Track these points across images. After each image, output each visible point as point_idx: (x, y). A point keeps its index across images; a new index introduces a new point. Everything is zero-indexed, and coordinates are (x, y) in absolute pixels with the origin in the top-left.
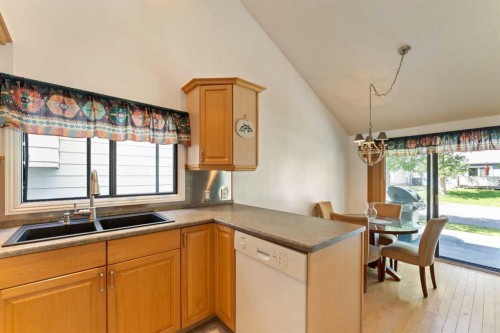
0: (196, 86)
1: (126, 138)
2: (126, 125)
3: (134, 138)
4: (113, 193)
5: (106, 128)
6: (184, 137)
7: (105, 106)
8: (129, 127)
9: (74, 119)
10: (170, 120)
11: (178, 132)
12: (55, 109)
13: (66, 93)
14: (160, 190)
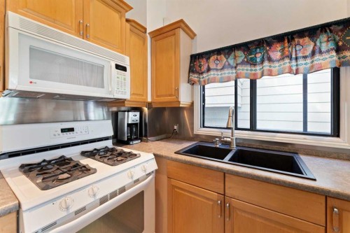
1: (262, 75)
2: (262, 62)
3: (270, 74)
4: (253, 127)
5: (245, 69)
7: (244, 51)
8: (266, 63)
9: (222, 69)
10: (323, 37)
11: (338, 50)
12: (212, 66)
13: (219, 52)
14: (310, 130)
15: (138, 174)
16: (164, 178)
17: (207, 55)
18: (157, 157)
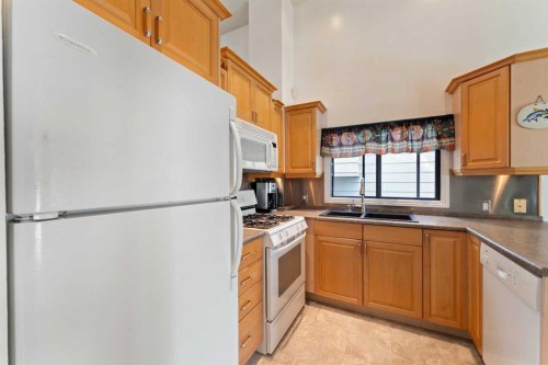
0: (458, 85)
1: (387, 152)
2: (387, 141)
3: (393, 151)
5: (372, 146)
6: (446, 142)
7: (372, 131)
8: (390, 143)
9: (354, 145)
10: (429, 127)
11: (438, 137)
12: (344, 142)
13: (350, 129)
14: (422, 196)
15: (293, 232)
16: (312, 237)
17: (339, 131)
18: (307, 219)
